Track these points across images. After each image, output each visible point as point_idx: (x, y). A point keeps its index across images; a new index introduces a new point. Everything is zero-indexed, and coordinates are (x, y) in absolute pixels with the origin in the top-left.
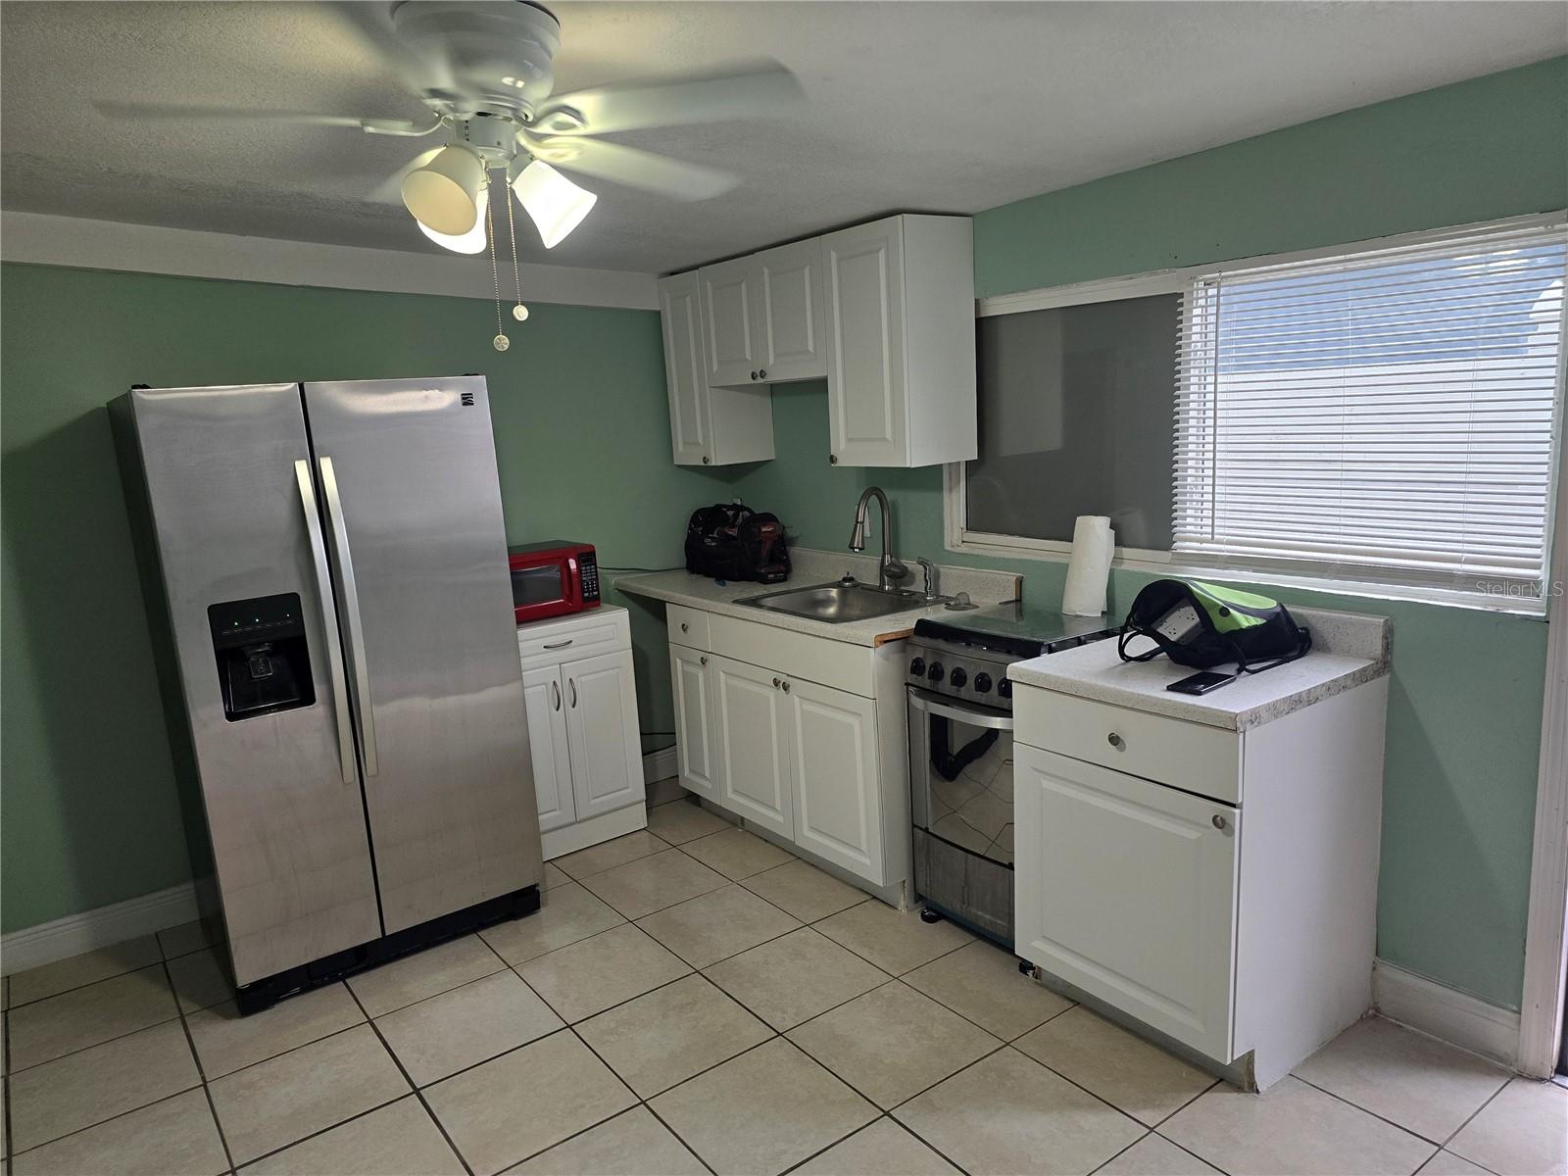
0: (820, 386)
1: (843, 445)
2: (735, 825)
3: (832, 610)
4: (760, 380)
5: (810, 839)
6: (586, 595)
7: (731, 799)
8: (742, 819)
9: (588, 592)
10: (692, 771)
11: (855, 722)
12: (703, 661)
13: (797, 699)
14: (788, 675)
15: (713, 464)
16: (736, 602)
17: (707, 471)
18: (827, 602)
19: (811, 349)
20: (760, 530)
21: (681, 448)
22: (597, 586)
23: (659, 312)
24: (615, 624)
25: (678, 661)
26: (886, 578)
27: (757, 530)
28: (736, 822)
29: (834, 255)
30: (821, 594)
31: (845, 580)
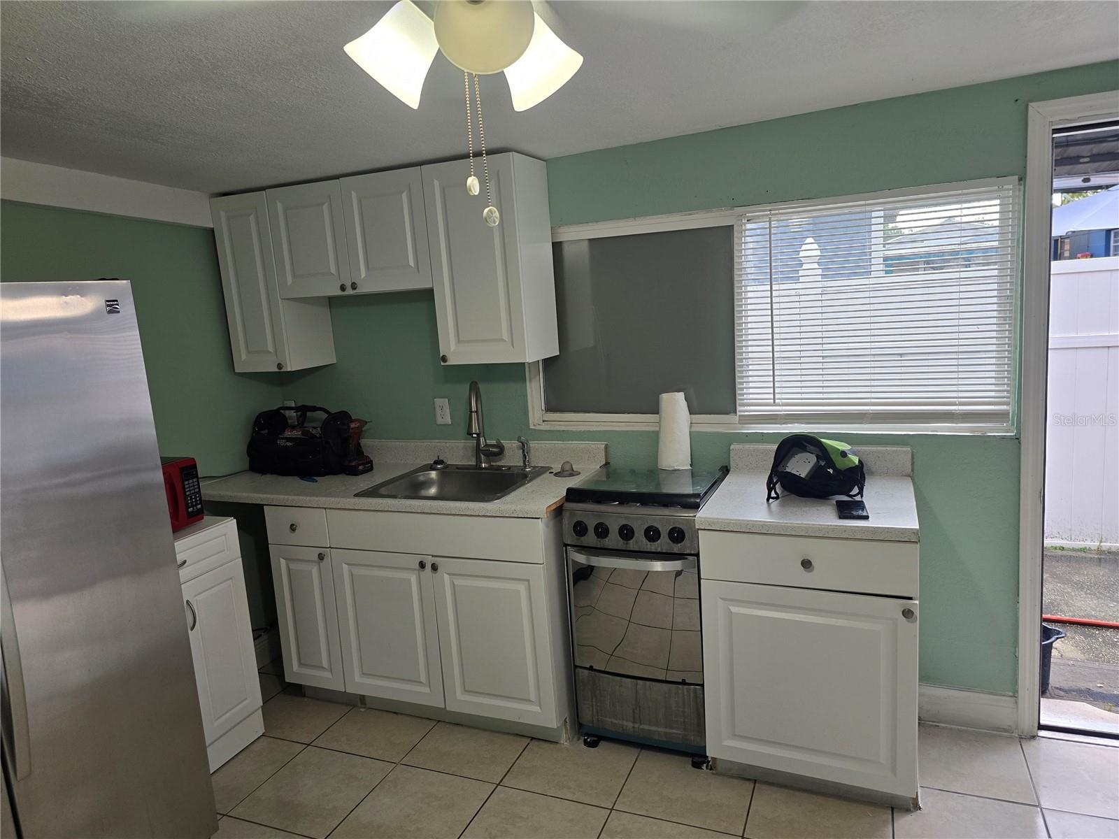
0: (426, 296)
1: (453, 347)
2: (354, 706)
3: (433, 491)
4: (349, 292)
5: (462, 701)
6: (190, 510)
7: (360, 683)
8: (363, 699)
9: (192, 506)
10: (301, 664)
11: (522, 588)
12: (321, 557)
13: (446, 577)
14: (433, 556)
15: (289, 370)
16: (356, 495)
17: (282, 378)
18: (427, 484)
19: (412, 263)
20: (349, 426)
21: (244, 357)
22: (200, 499)
23: (212, 230)
24: (225, 535)
25: (283, 562)
26: (482, 456)
27: (346, 427)
28: (356, 703)
29: (436, 183)
30: (422, 477)
31: (436, 463)
